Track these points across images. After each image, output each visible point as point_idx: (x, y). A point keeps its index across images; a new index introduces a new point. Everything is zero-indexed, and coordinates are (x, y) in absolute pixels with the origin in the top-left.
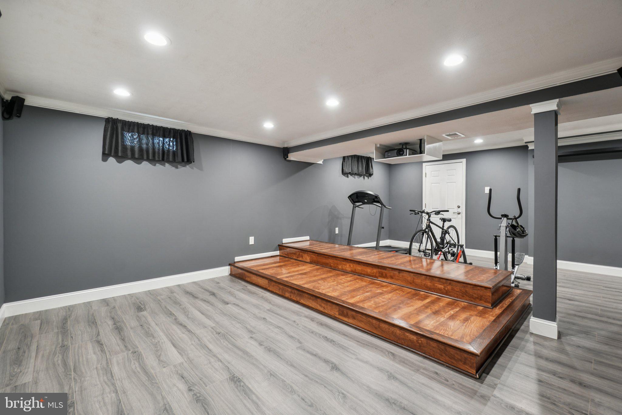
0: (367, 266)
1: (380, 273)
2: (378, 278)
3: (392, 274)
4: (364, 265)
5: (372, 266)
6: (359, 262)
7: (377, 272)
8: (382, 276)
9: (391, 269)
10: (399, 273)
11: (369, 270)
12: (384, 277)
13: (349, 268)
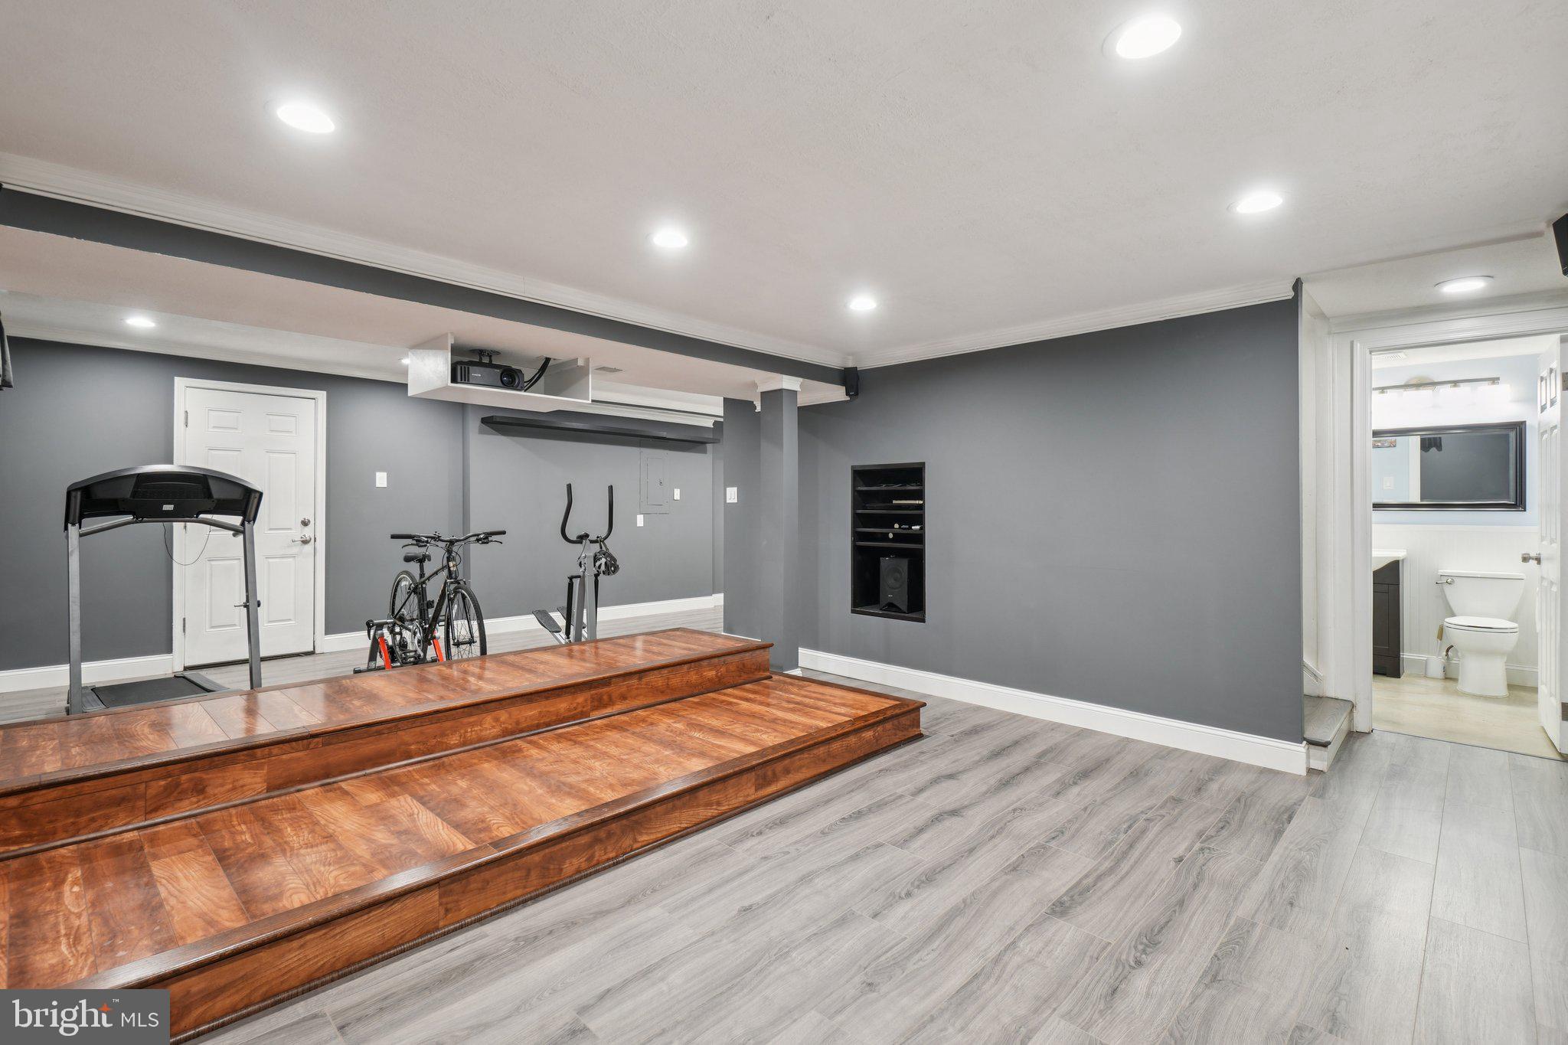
0: (559, 696)
1: (593, 699)
2: (589, 717)
3: (624, 689)
4: (547, 698)
5: (573, 690)
6: (531, 694)
7: (586, 700)
8: (600, 703)
9: (621, 679)
10: (640, 679)
11: (562, 705)
12: (605, 706)
13: (493, 727)
